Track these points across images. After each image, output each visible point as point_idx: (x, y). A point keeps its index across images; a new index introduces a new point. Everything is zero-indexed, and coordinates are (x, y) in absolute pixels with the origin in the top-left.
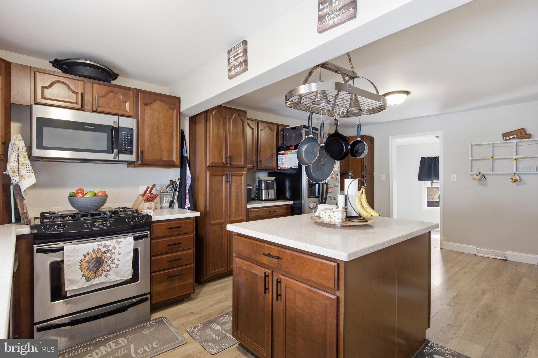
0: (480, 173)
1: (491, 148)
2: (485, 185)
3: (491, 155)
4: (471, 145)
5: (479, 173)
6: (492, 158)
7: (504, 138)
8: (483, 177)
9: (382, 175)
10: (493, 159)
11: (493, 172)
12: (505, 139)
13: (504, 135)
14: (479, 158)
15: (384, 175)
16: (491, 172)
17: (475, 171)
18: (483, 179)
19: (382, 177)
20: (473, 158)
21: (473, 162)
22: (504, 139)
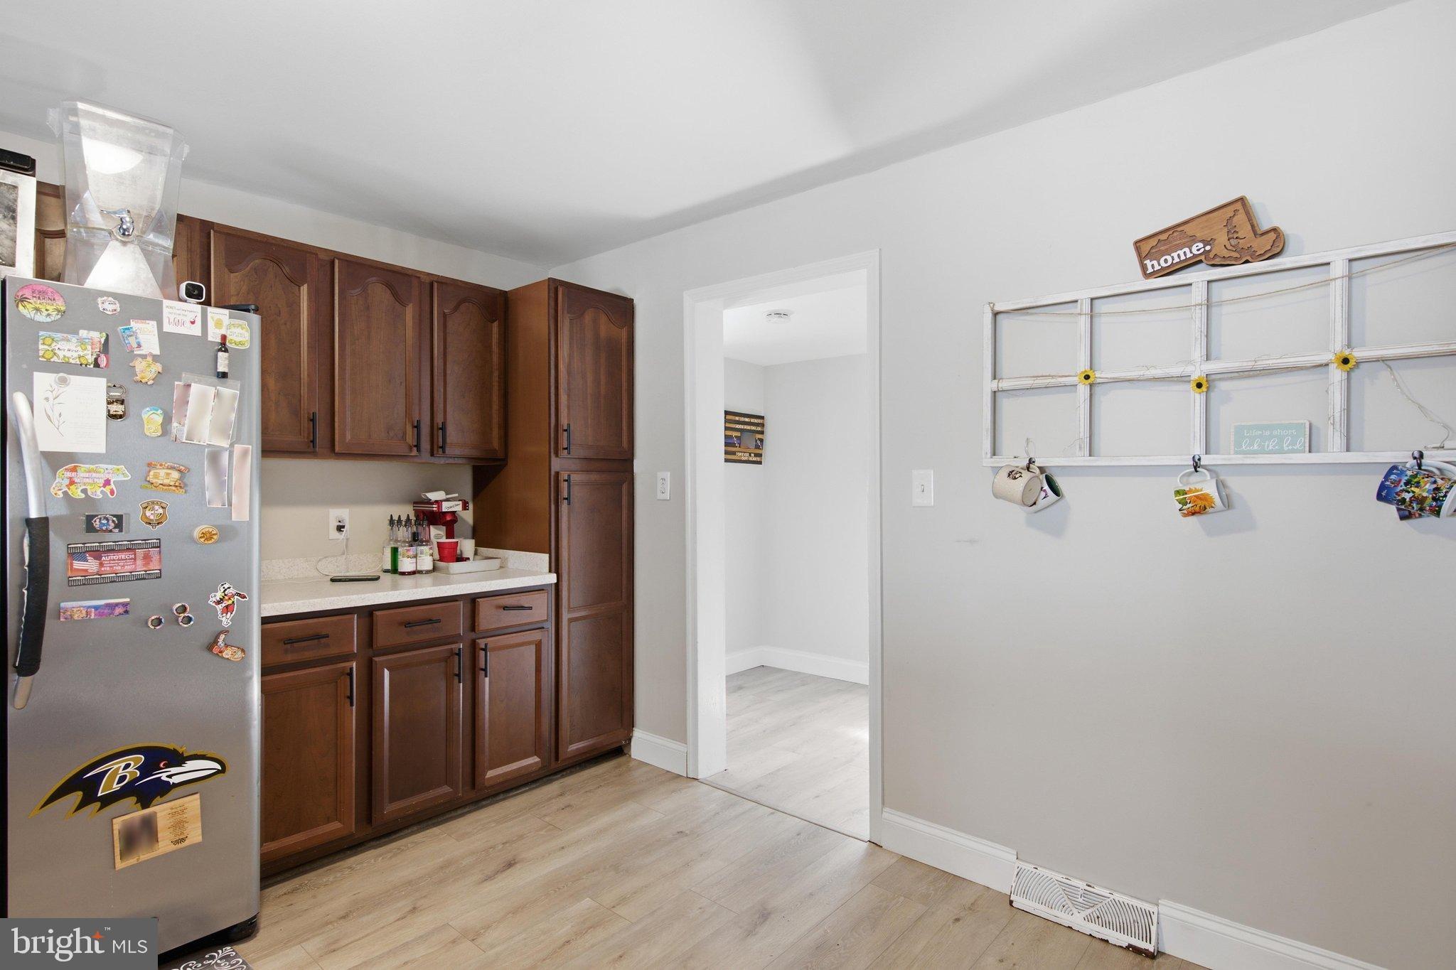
0: (1031, 461)
1: (1084, 322)
2: (1057, 531)
3: (1083, 366)
4: (996, 314)
5: (1026, 462)
6: (1087, 377)
7: (1148, 262)
8: (1046, 487)
9: (660, 475)
10: (1091, 385)
11: (1090, 455)
12: (1150, 270)
13: (1146, 248)
14: (1029, 382)
15: (668, 475)
16: (1082, 460)
17: (1013, 455)
18: (1043, 494)
19: (660, 482)
20: (1004, 384)
21: (1006, 404)
22: (1144, 268)
